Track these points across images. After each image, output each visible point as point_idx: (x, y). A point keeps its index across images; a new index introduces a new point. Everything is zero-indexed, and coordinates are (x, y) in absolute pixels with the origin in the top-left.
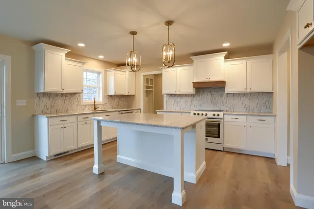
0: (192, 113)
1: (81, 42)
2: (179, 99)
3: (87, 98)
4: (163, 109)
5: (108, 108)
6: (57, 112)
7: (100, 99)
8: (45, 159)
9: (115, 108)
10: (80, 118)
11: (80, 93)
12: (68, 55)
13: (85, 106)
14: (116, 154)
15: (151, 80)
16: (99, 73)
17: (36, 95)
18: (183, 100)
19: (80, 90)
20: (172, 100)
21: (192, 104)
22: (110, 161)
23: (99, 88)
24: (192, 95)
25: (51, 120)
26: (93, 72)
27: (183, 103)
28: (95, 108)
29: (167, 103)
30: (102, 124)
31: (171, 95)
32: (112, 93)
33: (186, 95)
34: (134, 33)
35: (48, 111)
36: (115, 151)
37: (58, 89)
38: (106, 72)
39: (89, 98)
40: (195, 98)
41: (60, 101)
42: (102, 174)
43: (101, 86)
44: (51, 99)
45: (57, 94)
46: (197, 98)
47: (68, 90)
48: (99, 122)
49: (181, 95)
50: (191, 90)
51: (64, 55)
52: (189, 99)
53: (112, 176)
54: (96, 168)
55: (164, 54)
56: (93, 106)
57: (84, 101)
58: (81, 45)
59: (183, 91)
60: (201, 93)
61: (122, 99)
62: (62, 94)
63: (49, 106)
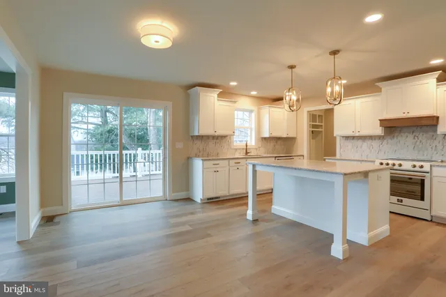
0: (378, 162)
1: (233, 81)
2: (359, 143)
3: (238, 141)
4: (335, 155)
5: (262, 152)
6: (208, 155)
7: (252, 142)
8: (199, 201)
9: (269, 153)
10: (232, 162)
11: (231, 135)
12: (220, 95)
13: (236, 149)
14: (272, 205)
15: (319, 116)
16: (251, 111)
17: (191, 138)
18: (365, 145)
19: (231, 133)
20: (349, 144)
21: (380, 150)
22: (264, 211)
23: (251, 129)
24: (379, 137)
25: (205, 162)
26: (244, 110)
27: (365, 149)
28: (247, 153)
29: (341, 148)
30: (258, 168)
31: (347, 138)
32: (267, 135)
33: (371, 137)
34: (292, 67)
35: (201, 154)
36: (270, 202)
37: (210, 132)
38: (259, 109)
39: (240, 141)
40: (385, 141)
41: (211, 144)
42: (255, 221)
43: (253, 126)
44: (203, 143)
45: (208, 137)
46: (390, 141)
47: (220, 132)
48: (254, 166)
49: (363, 138)
50: (379, 131)
51: (216, 96)
52: (376, 143)
53: (266, 224)
54: (250, 214)
55: (329, 90)
56: (245, 151)
57: (235, 144)
58: (233, 84)
59: (365, 132)
60: (396, 134)
61: (279, 142)
62: (214, 137)
63: (201, 149)
